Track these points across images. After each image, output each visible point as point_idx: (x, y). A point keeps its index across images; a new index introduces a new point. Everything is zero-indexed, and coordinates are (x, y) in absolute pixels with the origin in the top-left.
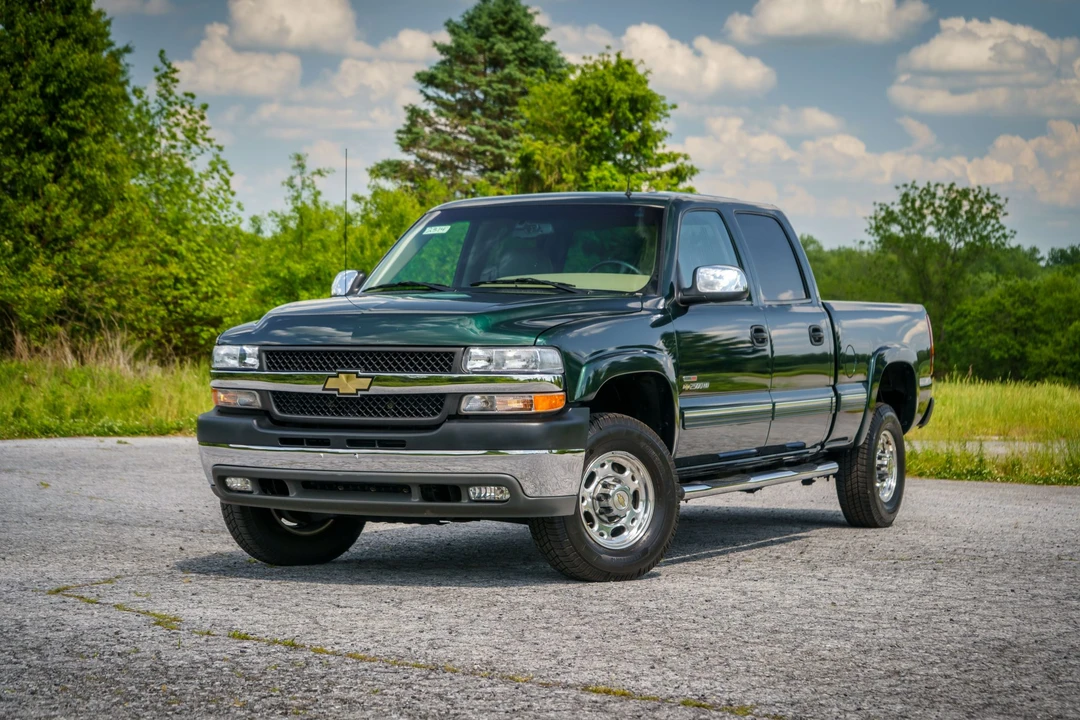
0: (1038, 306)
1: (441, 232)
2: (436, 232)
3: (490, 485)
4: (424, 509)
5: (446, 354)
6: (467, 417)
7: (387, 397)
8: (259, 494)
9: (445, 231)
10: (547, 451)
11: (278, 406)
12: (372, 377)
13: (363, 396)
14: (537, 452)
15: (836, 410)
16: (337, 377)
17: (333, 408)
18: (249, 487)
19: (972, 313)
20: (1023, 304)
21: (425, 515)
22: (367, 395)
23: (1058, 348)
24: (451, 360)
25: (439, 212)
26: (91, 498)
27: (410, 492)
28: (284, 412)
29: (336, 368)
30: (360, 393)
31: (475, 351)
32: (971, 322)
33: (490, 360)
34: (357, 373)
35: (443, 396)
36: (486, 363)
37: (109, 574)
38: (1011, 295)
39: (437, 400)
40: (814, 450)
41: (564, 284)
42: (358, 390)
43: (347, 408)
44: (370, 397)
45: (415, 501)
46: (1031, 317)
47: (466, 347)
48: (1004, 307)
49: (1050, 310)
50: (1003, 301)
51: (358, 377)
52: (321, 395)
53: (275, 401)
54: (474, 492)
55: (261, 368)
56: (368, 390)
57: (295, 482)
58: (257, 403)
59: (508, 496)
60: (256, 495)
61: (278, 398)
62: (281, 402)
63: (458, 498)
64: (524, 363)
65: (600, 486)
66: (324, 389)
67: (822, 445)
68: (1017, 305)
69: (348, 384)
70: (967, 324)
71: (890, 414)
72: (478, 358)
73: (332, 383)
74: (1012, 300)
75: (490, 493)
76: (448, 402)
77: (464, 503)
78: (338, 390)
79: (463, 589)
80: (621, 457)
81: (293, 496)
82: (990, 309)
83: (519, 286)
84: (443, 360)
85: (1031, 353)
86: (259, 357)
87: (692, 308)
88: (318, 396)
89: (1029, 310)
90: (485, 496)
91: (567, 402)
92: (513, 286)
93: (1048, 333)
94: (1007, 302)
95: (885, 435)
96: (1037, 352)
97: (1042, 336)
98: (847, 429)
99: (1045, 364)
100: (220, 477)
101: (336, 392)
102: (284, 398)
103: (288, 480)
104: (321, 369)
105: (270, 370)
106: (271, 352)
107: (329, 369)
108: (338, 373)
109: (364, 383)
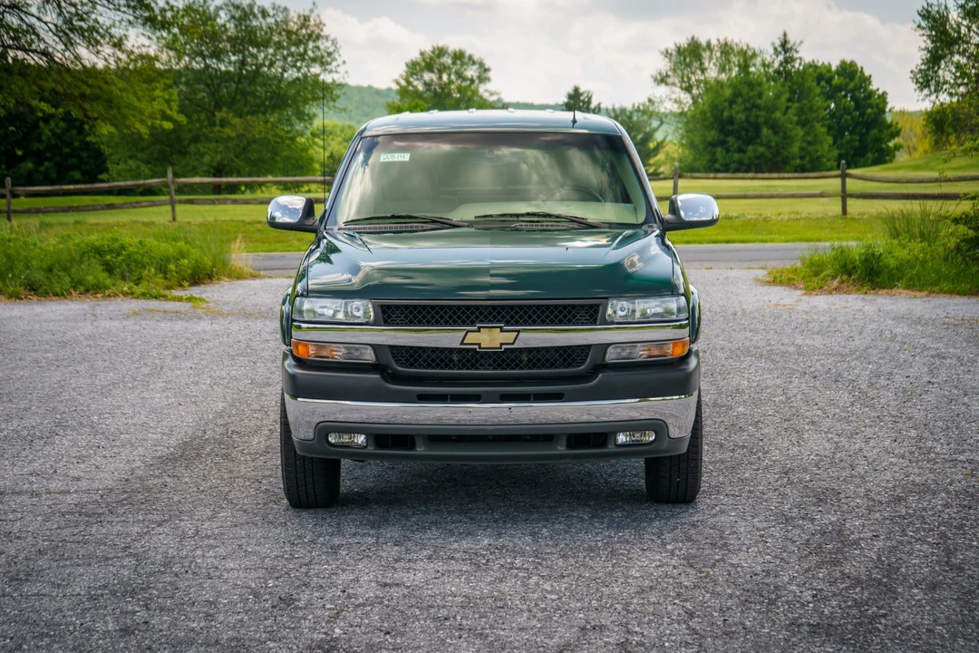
1: (401, 159)
2: (396, 160)
4: (571, 456)
5: (591, 306)
6: (611, 367)
7: (531, 350)
8: (376, 449)
9: (406, 159)
11: (398, 361)
12: (519, 331)
13: (507, 351)
22: (512, 349)
24: (596, 312)
28: (402, 365)
30: (504, 347)
31: (621, 302)
33: (633, 311)
34: (501, 328)
35: (589, 346)
39: (582, 351)
42: (502, 344)
43: (486, 361)
44: (518, 350)
45: (561, 449)
47: (609, 298)
51: (502, 331)
52: (458, 349)
53: (394, 355)
54: (620, 438)
55: (375, 323)
56: (513, 344)
57: (423, 436)
58: (369, 356)
60: (371, 449)
61: (399, 352)
62: (403, 356)
63: (603, 445)
66: (462, 343)
69: (490, 338)
73: (472, 338)
76: (592, 353)
77: (610, 448)
78: (479, 344)
81: (420, 450)
84: (588, 312)
86: (374, 311)
88: (454, 350)
100: (322, 433)
101: (477, 347)
102: (407, 352)
103: (419, 435)
104: (455, 323)
105: (389, 325)
106: (389, 307)
107: (464, 323)
108: (479, 328)
109: (507, 337)
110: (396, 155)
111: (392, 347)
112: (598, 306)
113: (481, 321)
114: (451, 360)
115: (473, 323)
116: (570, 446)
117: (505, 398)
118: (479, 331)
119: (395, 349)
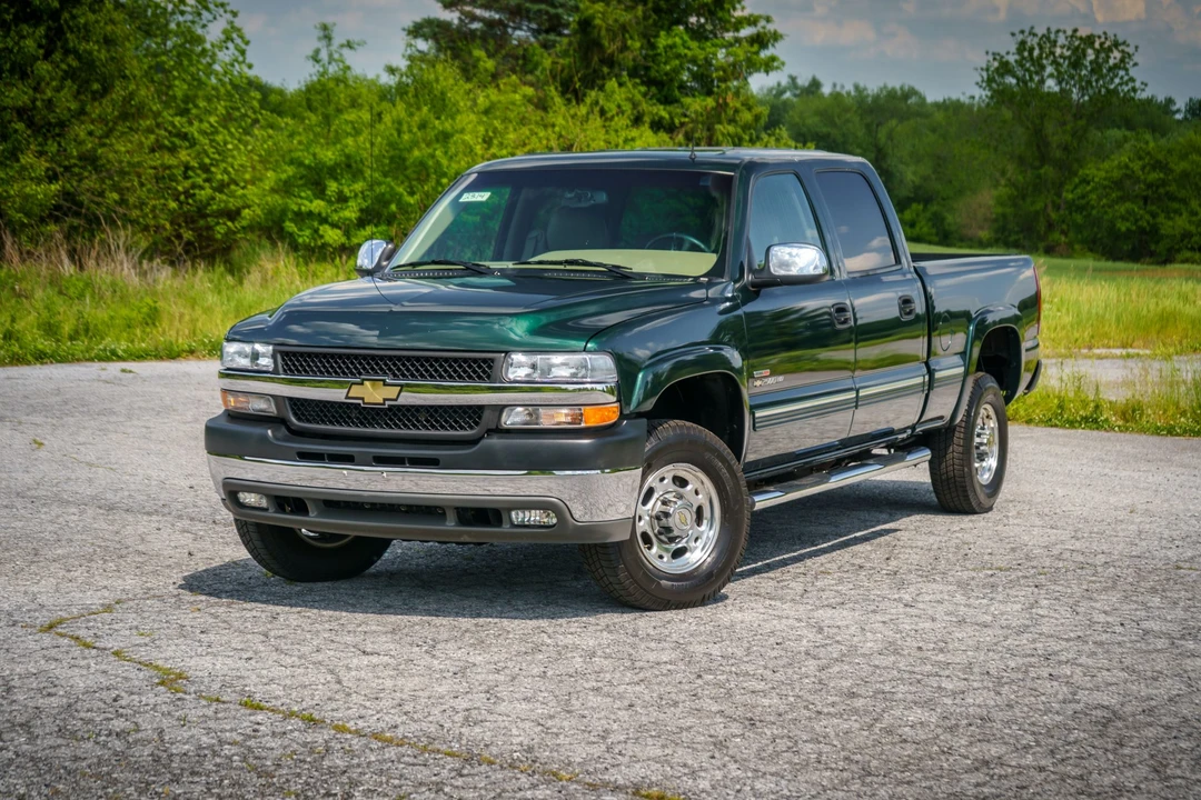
0: (1172, 171)
1: (479, 199)
2: (474, 199)
3: (536, 509)
4: (461, 534)
5: (485, 360)
6: (509, 432)
7: (418, 408)
8: (275, 512)
9: (484, 199)
10: (599, 471)
11: (295, 414)
12: (402, 386)
13: (391, 408)
14: (588, 472)
15: (929, 390)
16: (362, 384)
17: (358, 418)
18: (264, 503)
19: (1096, 179)
20: (1154, 168)
21: (462, 540)
22: (394, 406)
23: (1194, 219)
24: (490, 367)
25: (476, 175)
26: (90, 465)
27: (444, 514)
28: (299, 419)
29: (360, 374)
30: (387, 403)
31: (518, 357)
32: (1094, 189)
33: (534, 367)
34: (384, 381)
35: (481, 408)
36: (528, 371)
37: (109, 597)
38: (1140, 158)
39: (475, 412)
40: (905, 436)
41: (618, 267)
42: (385, 400)
43: (373, 419)
44: (400, 408)
45: (450, 524)
46: (1164, 183)
47: (507, 352)
48: (1133, 172)
49: (1185, 175)
50: (1131, 165)
52: (344, 403)
53: (292, 409)
54: (518, 517)
55: (275, 371)
56: (396, 400)
57: (315, 501)
58: (272, 410)
59: (555, 521)
60: (271, 513)
61: (295, 404)
62: (299, 409)
63: (499, 522)
64: (573, 371)
65: (659, 503)
66: (347, 397)
67: (913, 428)
68: (1148, 168)
69: (373, 392)
70: (1091, 191)
71: (992, 383)
72: (520, 365)
73: (356, 391)
74: (1141, 163)
75: (535, 516)
76: (487, 414)
77: (506, 528)
78: (362, 399)
79: (505, 622)
80: (682, 470)
81: (313, 516)
82: (1116, 174)
83: (568, 267)
84: (481, 368)
85: (1162, 224)
86: (274, 356)
87: (763, 291)
88: (341, 404)
89: (1162, 175)
90: (529, 520)
91: (621, 413)
92: (562, 267)
93: (1184, 201)
94: (1136, 166)
95: (985, 409)
96: (1170, 223)
97: (1176, 205)
98: (943, 406)
99: (1178, 236)
100: (232, 492)
101: (360, 402)
102: (303, 405)
103: (308, 499)
104: (344, 374)
105: (286, 374)
106: (287, 354)
107: (351, 374)
108: (364, 380)
109: (392, 392)
110: (477, 194)
111: (290, 400)
112: (492, 360)
116: (460, 522)
117: (378, 461)
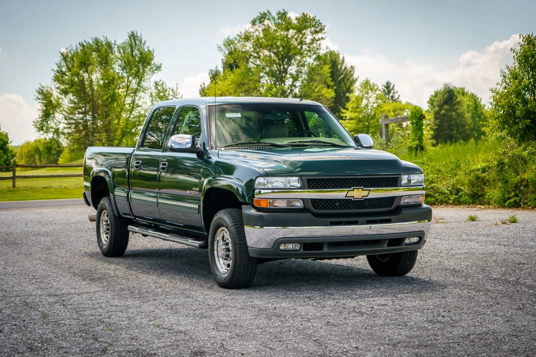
1: (237, 116)
2: (234, 116)
5: (395, 178)
11: (314, 207)
12: (370, 190)
13: (365, 200)
18: (297, 248)
24: (397, 181)
28: (316, 209)
30: (364, 198)
34: (362, 188)
35: (395, 197)
39: (392, 199)
42: (363, 196)
44: (368, 199)
45: (385, 247)
47: (401, 174)
51: (363, 190)
52: (344, 199)
53: (312, 204)
54: (407, 241)
55: (304, 188)
56: (367, 196)
58: (299, 204)
59: (418, 241)
60: (302, 251)
61: (315, 202)
63: (401, 244)
66: (346, 197)
69: (358, 193)
73: (350, 194)
76: (396, 200)
77: (403, 246)
78: (353, 197)
81: (326, 250)
84: (394, 181)
90: (410, 242)
101: (352, 198)
102: (319, 202)
103: (325, 242)
104: (341, 187)
105: (311, 189)
106: (310, 180)
107: (345, 187)
108: (354, 189)
109: (365, 193)
110: (233, 114)
111: (312, 200)
112: (398, 178)
113: (353, 186)
114: (335, 205)
115: (349, 187)
116: (388, 245)
117: (369, 222)
118: (353, 190)
119: (313, 201)
